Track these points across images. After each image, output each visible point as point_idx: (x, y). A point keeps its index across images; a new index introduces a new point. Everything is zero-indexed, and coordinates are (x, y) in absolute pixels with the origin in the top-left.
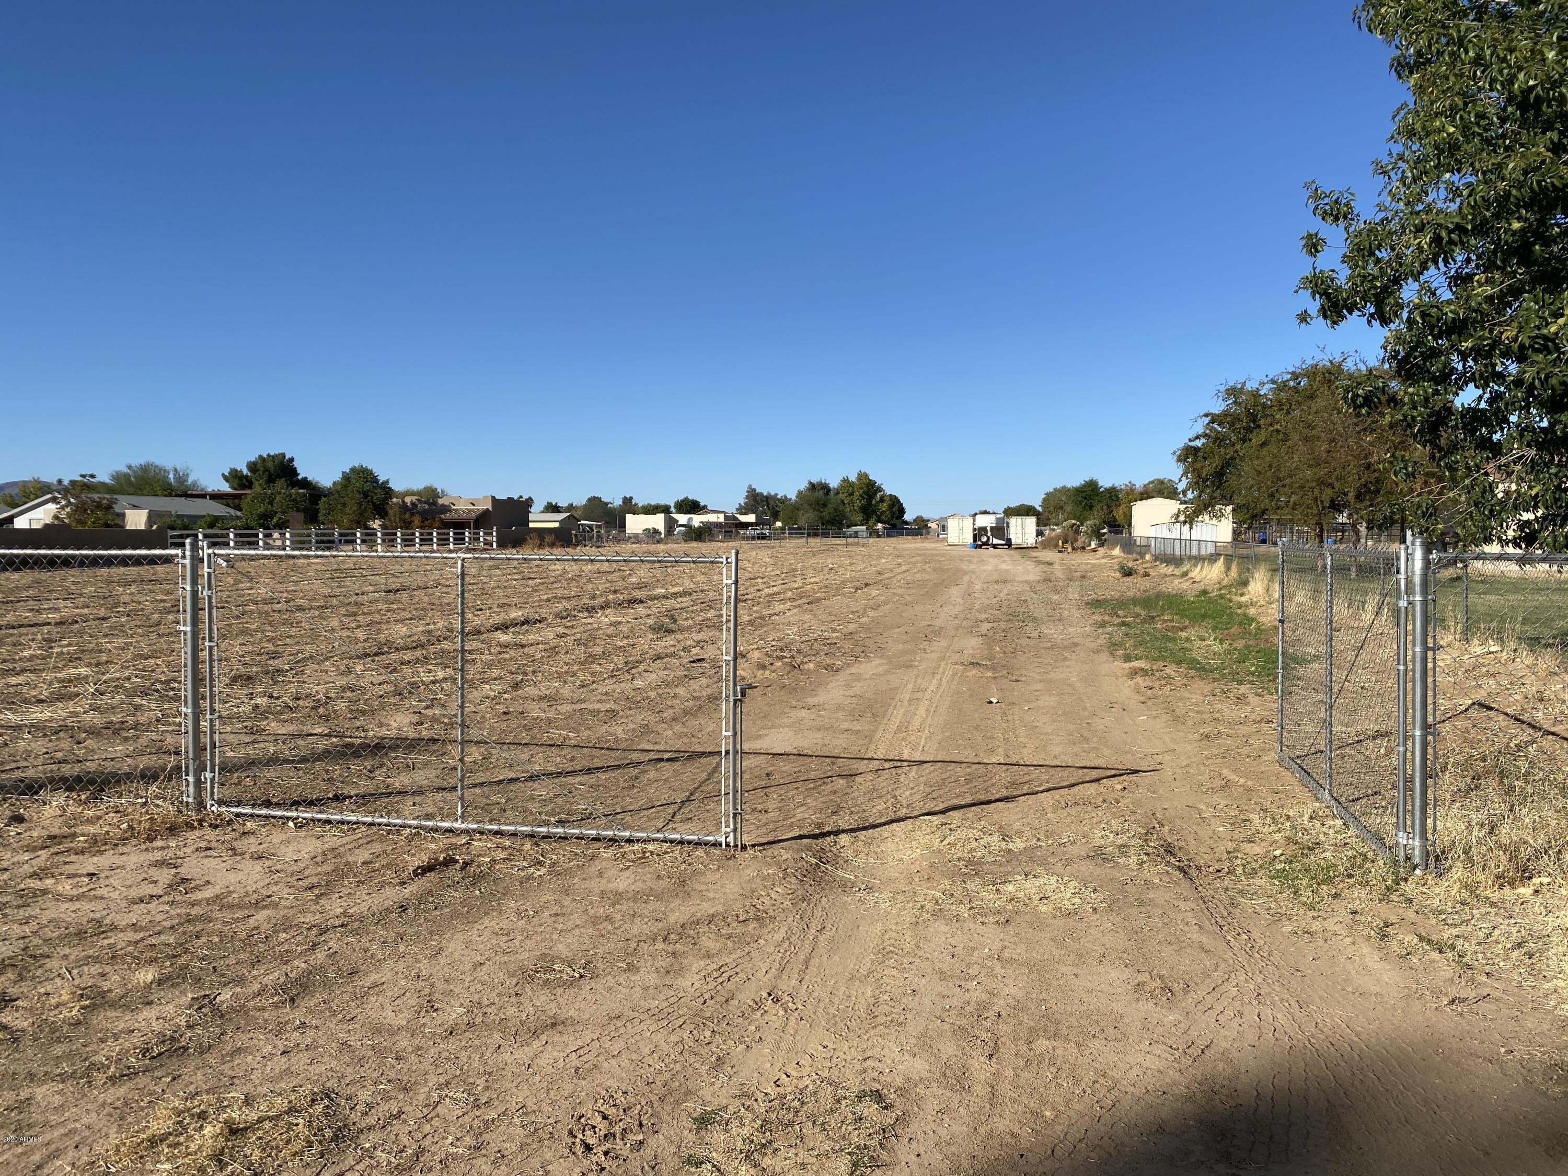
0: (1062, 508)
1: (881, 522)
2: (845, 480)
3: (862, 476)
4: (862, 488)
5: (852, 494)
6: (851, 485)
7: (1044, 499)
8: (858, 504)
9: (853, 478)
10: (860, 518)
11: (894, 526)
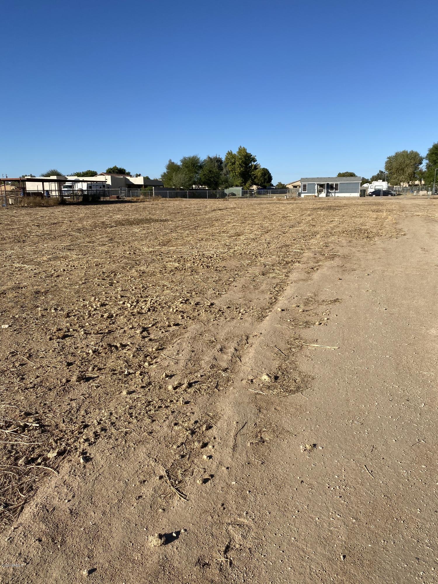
0: (403, 169)
1: (256, 184)
2: (230, 153)
3: (242, 150)
4: (240, 159)
5: (234, 163)
6: (234, 157)
7: (387, 163)
8: (238, 170)
9: (235, 151)
10: (239, 181)
11: (264, 187)
